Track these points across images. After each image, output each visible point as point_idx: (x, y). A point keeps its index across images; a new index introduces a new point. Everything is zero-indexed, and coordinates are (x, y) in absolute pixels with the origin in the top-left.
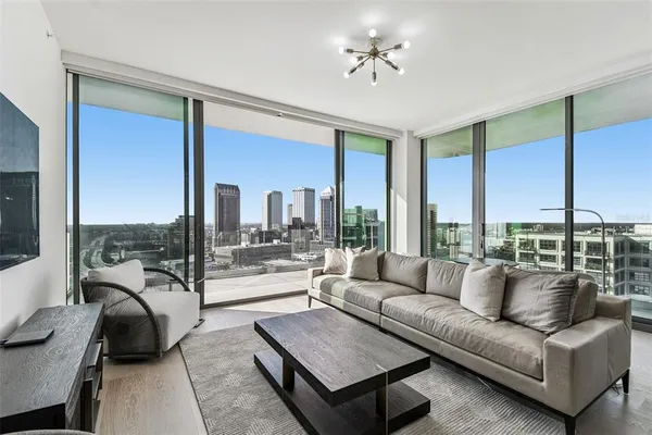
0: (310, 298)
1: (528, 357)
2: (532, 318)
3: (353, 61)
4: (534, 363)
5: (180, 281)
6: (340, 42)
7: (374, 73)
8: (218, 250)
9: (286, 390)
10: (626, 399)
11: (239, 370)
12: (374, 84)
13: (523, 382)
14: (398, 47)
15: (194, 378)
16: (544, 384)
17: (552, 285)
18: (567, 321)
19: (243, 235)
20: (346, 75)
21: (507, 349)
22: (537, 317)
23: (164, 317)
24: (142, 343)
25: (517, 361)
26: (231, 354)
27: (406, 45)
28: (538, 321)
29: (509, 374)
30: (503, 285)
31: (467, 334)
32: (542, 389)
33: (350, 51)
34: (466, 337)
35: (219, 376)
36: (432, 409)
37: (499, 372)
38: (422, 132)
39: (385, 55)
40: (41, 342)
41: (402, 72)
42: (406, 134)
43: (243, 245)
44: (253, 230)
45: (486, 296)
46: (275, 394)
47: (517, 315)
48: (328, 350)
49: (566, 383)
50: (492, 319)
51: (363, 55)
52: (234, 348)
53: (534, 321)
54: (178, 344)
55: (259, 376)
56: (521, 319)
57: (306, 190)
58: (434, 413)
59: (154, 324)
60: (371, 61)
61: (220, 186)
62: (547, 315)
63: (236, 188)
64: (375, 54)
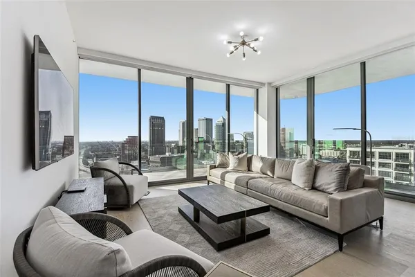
0: (209, 181)
1: (321, 205)
2: (326, 187)
3: (231, 48)
4: (323, 208)
5: (138, 170)
6: (224, 38)
7: (244, 54)
8: (152, 158)
9: (195, 221)
10: (381, 233)
11: (170, 215)
12: (244, 59)
13: (318, 218)
14: (256, 40)
15: (148, 217)
16: (328, 219)
17: (337, 169)
18: (343, 188)
19: (167, 148)
20: (228, 55)
21: (311, 202)
22: (329, 186)
23: (132, 187)
24: (121, 200)
25: (316, 208)
26: (165, 208)
27: (261, 39)
28: (330, 188)
29: (312, 215)
30: (314, 170)
31: (291, 196)
32: (327, 222)
33: (230, 42)
34: (291, 197)
35: (161, 217)
36: (271, 233)
37: (306, 214)
38: (276, 84)
39: (249, 44)
40: (83, 191)
41: (259, 53)
42: (266, 85)
43: (167, 154)
44: (173, 145)
45: (305, 176)
46: (190, 225)
47: (320, 186)
48: (217, 202)
49: (338, 217)
50: (307, 189)
51: (237, 44)
52: (167, 205)
53: (328, 189)
54: (137, 202)
55: (181, 217)
56: (321, 189)
57: (207, 119)
58: (271, 235)
59: (127, 190)
60: (242, 47)
61: (153, 118)
62: (333, 185)
63: (162, 119)
64: (243, 43)
